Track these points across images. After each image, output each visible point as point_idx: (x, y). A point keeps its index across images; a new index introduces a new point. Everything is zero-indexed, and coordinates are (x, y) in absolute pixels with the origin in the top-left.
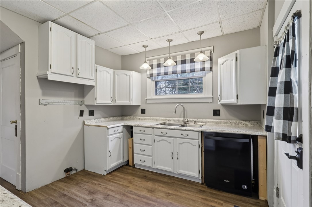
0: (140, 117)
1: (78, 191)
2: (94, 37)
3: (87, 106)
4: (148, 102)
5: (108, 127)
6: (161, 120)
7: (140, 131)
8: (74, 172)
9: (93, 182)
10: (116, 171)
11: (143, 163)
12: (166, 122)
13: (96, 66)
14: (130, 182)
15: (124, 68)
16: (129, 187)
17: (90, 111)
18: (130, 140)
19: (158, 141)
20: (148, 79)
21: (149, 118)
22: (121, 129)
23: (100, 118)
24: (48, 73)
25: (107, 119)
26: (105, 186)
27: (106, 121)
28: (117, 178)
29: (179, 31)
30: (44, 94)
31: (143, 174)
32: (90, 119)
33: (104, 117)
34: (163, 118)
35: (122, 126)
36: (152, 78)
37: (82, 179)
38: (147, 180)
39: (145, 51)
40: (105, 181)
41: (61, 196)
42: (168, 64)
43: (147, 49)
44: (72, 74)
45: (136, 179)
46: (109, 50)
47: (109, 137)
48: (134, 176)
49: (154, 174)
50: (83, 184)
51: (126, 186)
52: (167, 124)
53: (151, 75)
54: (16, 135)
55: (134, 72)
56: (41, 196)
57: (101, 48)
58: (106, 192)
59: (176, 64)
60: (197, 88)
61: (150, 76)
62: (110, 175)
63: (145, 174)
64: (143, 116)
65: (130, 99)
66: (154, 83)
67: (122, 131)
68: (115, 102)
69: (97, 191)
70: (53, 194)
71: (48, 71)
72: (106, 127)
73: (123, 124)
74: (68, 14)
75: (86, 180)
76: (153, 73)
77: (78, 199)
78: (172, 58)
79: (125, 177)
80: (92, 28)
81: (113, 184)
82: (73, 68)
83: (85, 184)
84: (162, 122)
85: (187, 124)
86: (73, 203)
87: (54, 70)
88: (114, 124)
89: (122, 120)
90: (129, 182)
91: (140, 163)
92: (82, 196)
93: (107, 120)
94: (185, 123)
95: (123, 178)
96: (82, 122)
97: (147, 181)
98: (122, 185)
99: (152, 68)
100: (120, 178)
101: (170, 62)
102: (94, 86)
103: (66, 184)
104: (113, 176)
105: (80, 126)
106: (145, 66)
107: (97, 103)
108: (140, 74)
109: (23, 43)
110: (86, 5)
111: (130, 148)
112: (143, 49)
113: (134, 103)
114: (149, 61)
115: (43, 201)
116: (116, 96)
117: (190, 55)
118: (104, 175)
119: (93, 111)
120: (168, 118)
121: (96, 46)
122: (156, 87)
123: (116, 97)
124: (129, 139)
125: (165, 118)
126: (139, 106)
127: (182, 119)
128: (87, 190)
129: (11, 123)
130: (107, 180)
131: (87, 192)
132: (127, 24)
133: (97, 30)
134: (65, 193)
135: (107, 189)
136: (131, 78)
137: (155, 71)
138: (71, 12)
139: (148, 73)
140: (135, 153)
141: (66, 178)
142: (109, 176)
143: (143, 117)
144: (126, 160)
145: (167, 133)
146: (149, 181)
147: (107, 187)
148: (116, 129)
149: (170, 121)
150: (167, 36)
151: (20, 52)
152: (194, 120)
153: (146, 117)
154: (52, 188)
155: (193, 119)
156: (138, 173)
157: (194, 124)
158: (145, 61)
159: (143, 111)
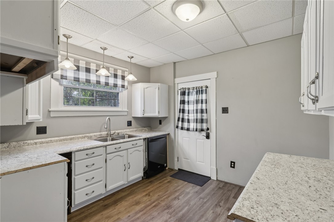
0: (36, 141)
4: (52, 115)
11: (90, 195)
19: (110, 160)
20: (52, 80)
34: (81, 136)
42: (101, 73)
53: (64, 77)
66: (63, 88)
101: (104, 72)
114: (73, 59)
143: (43, 140)
153: (49, 139)
158: (67, 58)
159: (41, 130)
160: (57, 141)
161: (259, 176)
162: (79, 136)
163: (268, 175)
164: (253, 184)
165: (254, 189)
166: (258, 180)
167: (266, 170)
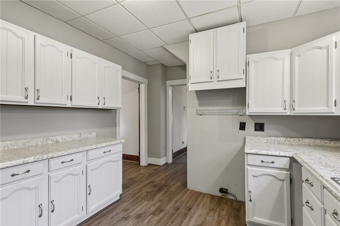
1: (199, 216)
2: (242, 15)
8: (231, 197)
13: (248, 58)
17: (256, 124)
23: (277, 137)
24: (188, 85)
32: (256, 136)
41: (188, 207)
44: (211, 79)
47: (249, 168)
56: (185, 198)
68: (294, 110)
70: (191, 201)
73: (289, 154)
74: (189, 18)
75: (224, 212)
82: (211, 72)
87: (193, 80)
92: (192, 222)
96: (243, 138)
107: (250, 111)
115: (179, 202)
119: (263, 124)
128: (203, 222)
133: (228, 8)
134: (194, 208)
138: (185, 15)
141: (220, 197)
154: (199, 197)
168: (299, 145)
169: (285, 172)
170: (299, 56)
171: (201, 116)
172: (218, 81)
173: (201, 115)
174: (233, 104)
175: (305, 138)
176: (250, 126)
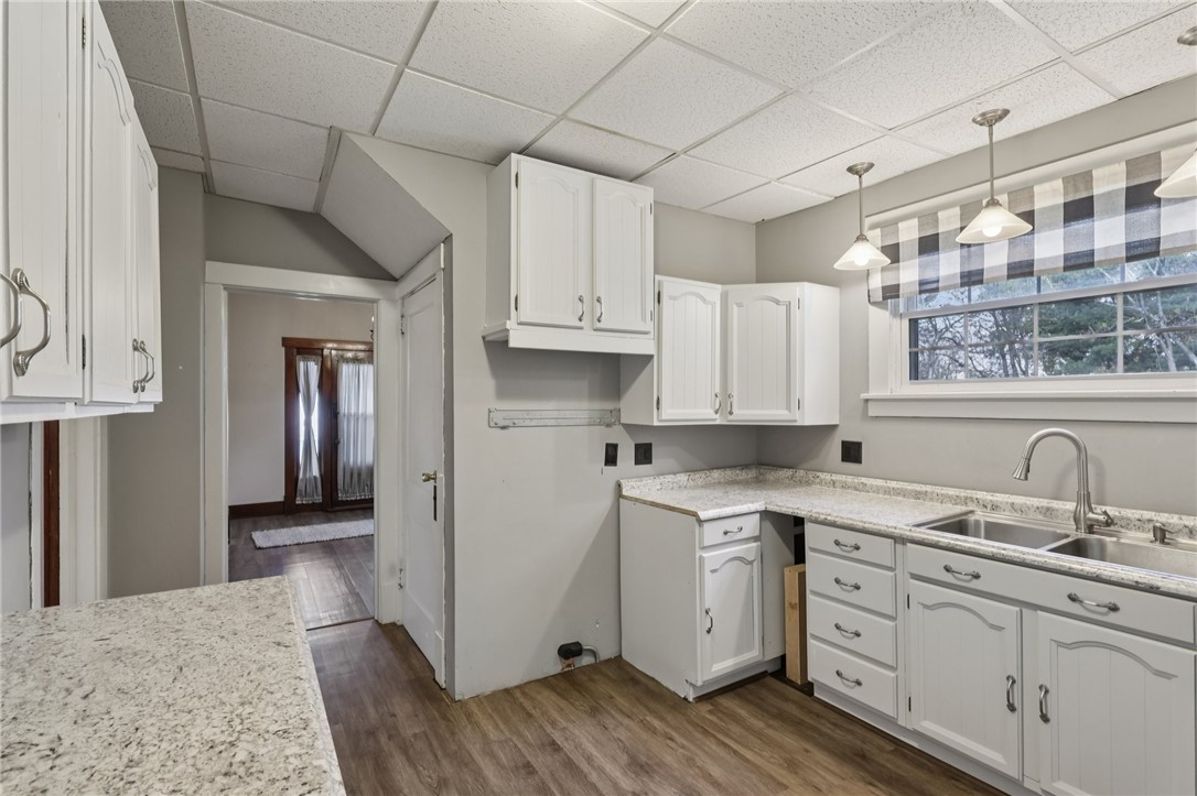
0: (835, 477)
1: (597, 743)
2: (654, 172)
3: (628, 427)
4: (873, 411)
5: (703, 515)
6: (942, 499)
7: (837, 543)
8: (586, 660)
9: (648, 718)
10: (731, 694)
11: (852, 688)
12: (972, 512)
13: (659, 282)
14: (792, 766)
15: (767, 273)
16: (786, 787)
17: (638, 447)
18: (791, 574)
19: (925, 606)
20: (872, 309)
21: (880, 482)
22: (751, 525)
23: (674, 474)
24: (508, 327)
25: (700, 478)
26: (689, 750)
27: (696, 487)
28: (735, 729)
29: (1052, 55)
30: (502, 394)
31: (850, 737)
32: (640, 477)
33: (689, 470)
34: (952, 492)
35: (758, 515)
36: (896, 306)
37: (611, 697)
38: (869, 779)
39: (861, 190)
40: (690, 728)
41: (543, 745)
42: (981, 232)
43: (869, 179)
44: (580, 320)
45: (819, 755)
46: (704, 210)
47: (706, 555)
48: (808, 738)
49: (905, 756)
50: (613, 717)
51: (771, 777)
52: (977, 523)
53: (891, 292)
54: (435, 519)
55: (806, 285)
56: (490, 727)
57: (680, 207)
58: (689, 779)
59: (1031, 227)
60: (1156, 318)
61: (885, 298)
62: (710, 707)
63: (858, 742)
64: (848, 474)
65: (790, 400)
66: (906, 323)
67: (757, 533)
68: (731, 413)
69: (658, 765)
70: (522, 727)
71: (509, 319)
72: (695, 514)
73: (760, 506)
74: (564, 117)
75: (623, 702)
76: (901, 282)
77: (594, 777)
78: (1003, 198)
79: (770, 732)
80: (645, 143)
81: (721, 752)
82: (581, 300)
83: (620, 719)
84: (951, 510)
85: (1108, 539)
86: (577, 787)
87: (526, 312)
88: (725, 505)
89: (760, 482)
90: (786, 760)
91: (837, 684)
92: (609, 767)
93: (700, 482)
94: (1090, 529)
95: (759, 734)
96: (611, 486)
97: (871, 784)
98: (754, 765)
99: (895, 259)
100: (749, 729)
101: (994, 224)
102: (652, 356)
103: (563, 703)
104: (720, 715)
105: (607, 502)
106: (862, 255)
107: (664, 417)
108: (837, 290)
109: (448, 240)
110: (616, 67)
111: (792, 606)
112: (852, 182)
113: (808, 418)
114: (879, 230)
115: (495, 748)
116: (735, 390)
117: (1123, 167)
118: (685, 699)
119: (650, 445)
120: (981, 495)
121: (658, 207)
122: (916, 345)
123: (735, 394)
124: (786, 570)
125: (963, 493)
126: (833, 428)
127: (1071, 506)
128: (625, 749)
129: (425, 481)
130: (695, 725)
131: (624, 759)
132: (777, 92)
133: (659, 146)
134: (558, 737)
135: (697, 770)
136: (796, 313)
137: (909, 274)
138: (572, 107)
139: (876, 282)
140: (815, 637)
141: (563, 675)
142: (705, 708)
143: (849, 479)
144: (773, 653)
145: (977, 576)
146: (880, 785)
147: (697, 759)
148: (731, 525)
149: (995, 507)
150: (976, 101)
151: (442, 266)
152: (1150, 521)
153: (864, 480)
154: (521, 704)
155: (1147, 515)
156: (826, 728)
157: (1157, 546)
158: (861, 234)
159: (852, 452)
160: (877, 490)
161: (281, 655)
162: (946, 491)
163: (252, 677)
164: (283, 624)
165: (274, 614)
166: (278, 640)
167: (268, 698)
168: (706, 486)
169: (754, 544)
170: (740, 305)
171: (503, 431)
172: (596, 330)
173: (504, 428)
174: (592, 396)
175: (713, 469)
176: (626, 454)
